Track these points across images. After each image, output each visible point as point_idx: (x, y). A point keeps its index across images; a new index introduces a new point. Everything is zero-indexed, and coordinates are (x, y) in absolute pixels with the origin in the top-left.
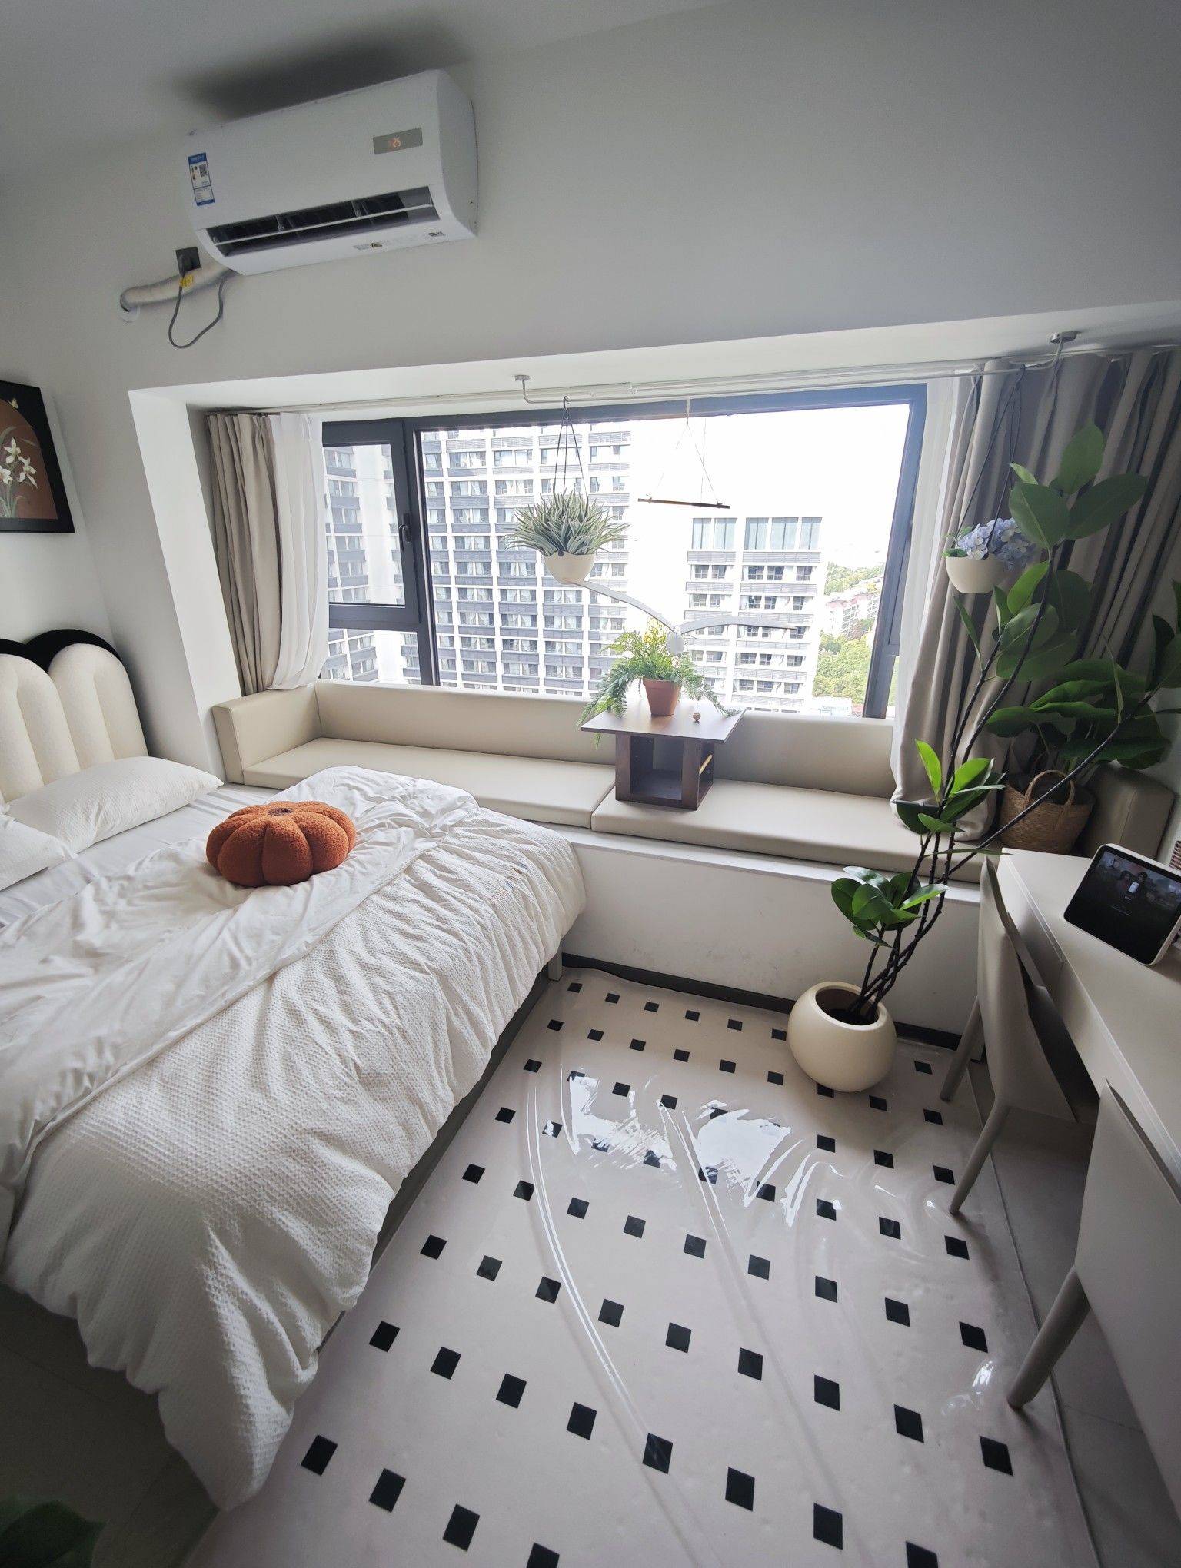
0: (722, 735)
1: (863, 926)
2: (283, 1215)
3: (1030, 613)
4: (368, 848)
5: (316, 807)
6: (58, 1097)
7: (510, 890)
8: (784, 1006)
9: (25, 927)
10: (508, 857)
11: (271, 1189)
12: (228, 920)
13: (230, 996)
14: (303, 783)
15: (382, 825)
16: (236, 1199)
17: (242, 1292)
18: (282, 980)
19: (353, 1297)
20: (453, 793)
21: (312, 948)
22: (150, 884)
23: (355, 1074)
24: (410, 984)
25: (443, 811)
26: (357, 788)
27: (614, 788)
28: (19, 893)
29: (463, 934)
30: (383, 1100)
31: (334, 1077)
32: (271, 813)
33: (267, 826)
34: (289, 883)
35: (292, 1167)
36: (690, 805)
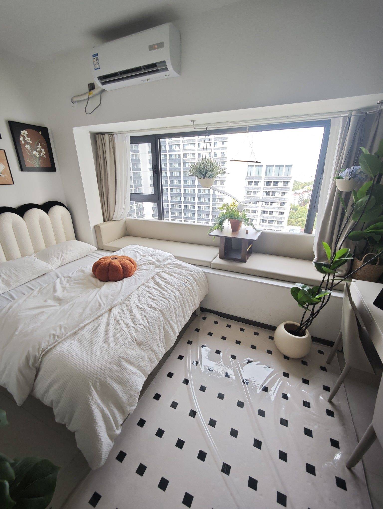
0: (255, 238)
1: (301, 303)
2: (112, 382)
3: (366, 198)
4: (141, 271)
5: (125, 258)
6: (48, 342)
7: (184, 286)
8: (273, 328)
9: (40, 291)
10: (184, 275)
11: (109, 374)
12: (98, 291)
13: (98, 314)
14: (121, 250)
15: (145, 264)
16: (99, 376)
17: (100, 405)
18: (114, 311)
19: (132, 410)
20: (167, 254)
21: (123, 301)
22: (76, 279)
23: (135, 341)
24: (152, 314)
25: (164, 260)
26: (137, 252)
27: (219, 255)
28: (38, 280)
29: (169, 299)
30: (143, 350)
31: (129, 342)
32: (111, 259)
33: (110, 263)
34: (116, 281)
35: (115, 368)
36: (244, 261)
